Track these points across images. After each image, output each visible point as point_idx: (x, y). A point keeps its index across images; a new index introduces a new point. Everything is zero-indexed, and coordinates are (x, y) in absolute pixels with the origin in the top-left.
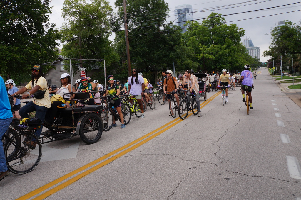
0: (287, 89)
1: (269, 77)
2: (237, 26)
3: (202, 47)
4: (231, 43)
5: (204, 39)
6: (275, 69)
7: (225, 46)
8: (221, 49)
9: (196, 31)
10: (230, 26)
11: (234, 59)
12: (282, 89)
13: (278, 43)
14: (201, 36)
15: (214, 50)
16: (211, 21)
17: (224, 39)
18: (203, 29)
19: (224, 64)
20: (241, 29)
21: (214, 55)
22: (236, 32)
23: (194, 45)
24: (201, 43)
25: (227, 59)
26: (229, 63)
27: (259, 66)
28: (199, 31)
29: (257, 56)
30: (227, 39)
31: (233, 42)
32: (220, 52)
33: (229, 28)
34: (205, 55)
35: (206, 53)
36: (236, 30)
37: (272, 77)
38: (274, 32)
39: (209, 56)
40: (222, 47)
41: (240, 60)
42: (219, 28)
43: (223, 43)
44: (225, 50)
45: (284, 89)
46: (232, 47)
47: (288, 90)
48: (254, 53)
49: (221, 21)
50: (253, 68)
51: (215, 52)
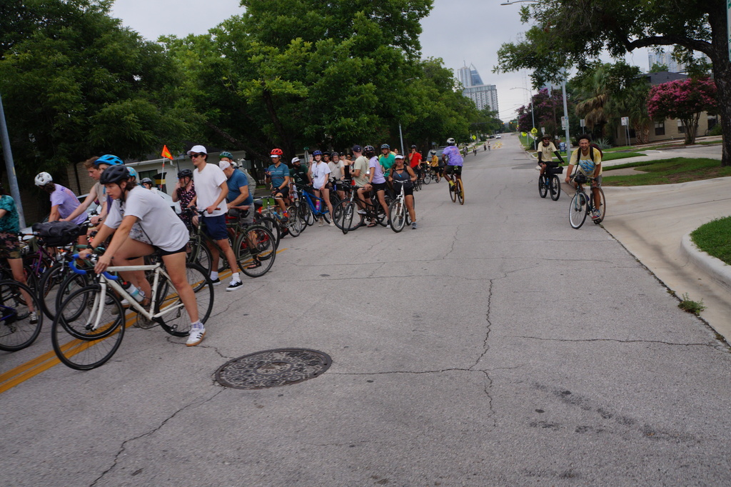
6: (539, 133)
7: (348, 43)
15: (306, 60)
27: (496, 131)
29: (490, 105)
32: (332, 68)
35: (273, 76)
39: (285, 84)
44: (348, 59)
48: (484, 100)
50: (482, 135)
51: (314, 70)
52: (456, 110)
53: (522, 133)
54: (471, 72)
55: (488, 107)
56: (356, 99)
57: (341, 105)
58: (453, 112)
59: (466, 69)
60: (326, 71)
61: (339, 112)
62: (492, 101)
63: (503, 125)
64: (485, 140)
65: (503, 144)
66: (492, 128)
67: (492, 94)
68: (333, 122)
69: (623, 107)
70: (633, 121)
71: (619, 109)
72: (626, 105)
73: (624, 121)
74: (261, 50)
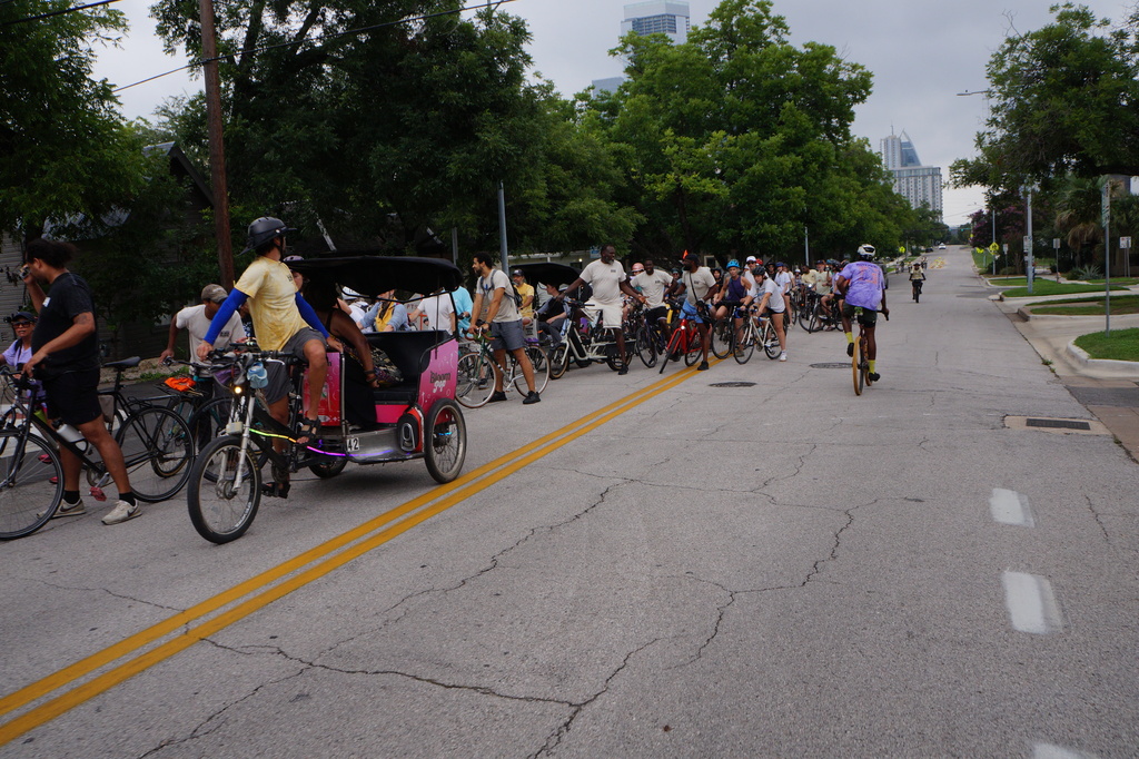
0: (1073, 356)
1: (976, 283)
2: (838, 54)
3: (672, 145)
4: (807, 129)
5: (685, 110)
6: (1000, 252)
7: (777, 139)
8: (760, 153)
9: (653, 74)
10: (804, 51)
11: (824, 200)
12: (1046, 353)
14: (676, 97)
15: (727, 155)
17: (777, 109)
18: (684, 65)
19: (771, 223)
20: (855, 67)
21: (730, 182)
22: (834, 78)
23: (644, 136)
24: (673, 124)
25: (785, 197)
26: (794, 219)
27: (937, 241)
28: (669, 72)
30: (791, 110)
31: (816, 127)
32: (757, 167)
33: (800, 61)
34: (685, 180)
35: (691, 171)
36: (835, 73)
37: (987, 283)
38: (1002, 63)
39: (704, 181)
40: (766, 142)
41: (848, 207)
42: (760, 63)
43: (774, 126)
44: (776, 158)
45: (1059, 357)
46: (813, 144)
48: (920, 192)
49: (765, 31)
50: (914, 247)
51: (735, 167)
52: (884, 213)
53: (978, 249)
54: (901, 145)
55: (926, 205)
56: (777, 202)
57: (762, 209)
58: (880, 215)
59: (894, 139)
60: (750, 170)
61: (761, 217)
63: (949, 233)
64: (918, 255)
65: (946, 263)
66: (930, 237)
67: (933, 181)
68: (753, 228)
73: (1125, 242)
74: (675, 142)
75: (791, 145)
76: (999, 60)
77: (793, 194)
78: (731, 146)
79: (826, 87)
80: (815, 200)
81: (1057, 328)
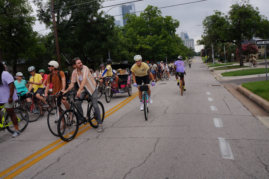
0: (220, 77)
1: (203, 65)
2: (172, 18)
3: (139, 38)
4: (167, 34)
5: (141, 31)
6: (208, 58)
7: (161, 36)
8: (158, 39)
9: (134, 23)
10: (165, 18)
11: (171, 48)
12: (216, 76)
13: (209, 32)
14: (139, 28)
15: (151, 40)
16: (148, 13)
17: (160, 30)
18: (140, 21)
19: (160, 54)
20: (176, 20)
21: (151, 46)
22: (172, 23)
23: (132, 37)
24: (139, 34)
26: (165, 53)
27: (194, 56)
28: (137, 23)
29: (192, 46)
30: (163, 30)
31: (168, 33)
32: (157, 43)
33: (164, 20)
34: (142, 46)
35: (143, 44)
36: (172, 22)
37: (205, 64)
38: (205, 22)
39: (146, 46)
40: (159, 37)
41: (176, 50)
42: (156, 20)
43: (160, 34)
44: (161, 41)
45: (218, 77)
46: (168, 37)
47: (222, 78)
48: (189, 45)
49: (157, 13)
50: (189, 57)
51: (152, 43)
53: (203, 57)
54: (185, 34)
55: (191, 48)
56: (162, 50)
57: (159, 51)
59: (183, 33)
60: (156, 43)
62: (192, 44)
63: (196, 54)
65: (196, 60)
66: (192, 55)
67: (192, 42)
69: (232, 51)
70: (235, 55)
71: (231, 51)
72: (233, 50)
73: (233, 55)
74: (140, 38)
75: (164, 38)
76: (205, 21)
77: (165, 48)
78: (151, 38)
79: (170, 25)
80: (169, 49)
81: (219, 72)
